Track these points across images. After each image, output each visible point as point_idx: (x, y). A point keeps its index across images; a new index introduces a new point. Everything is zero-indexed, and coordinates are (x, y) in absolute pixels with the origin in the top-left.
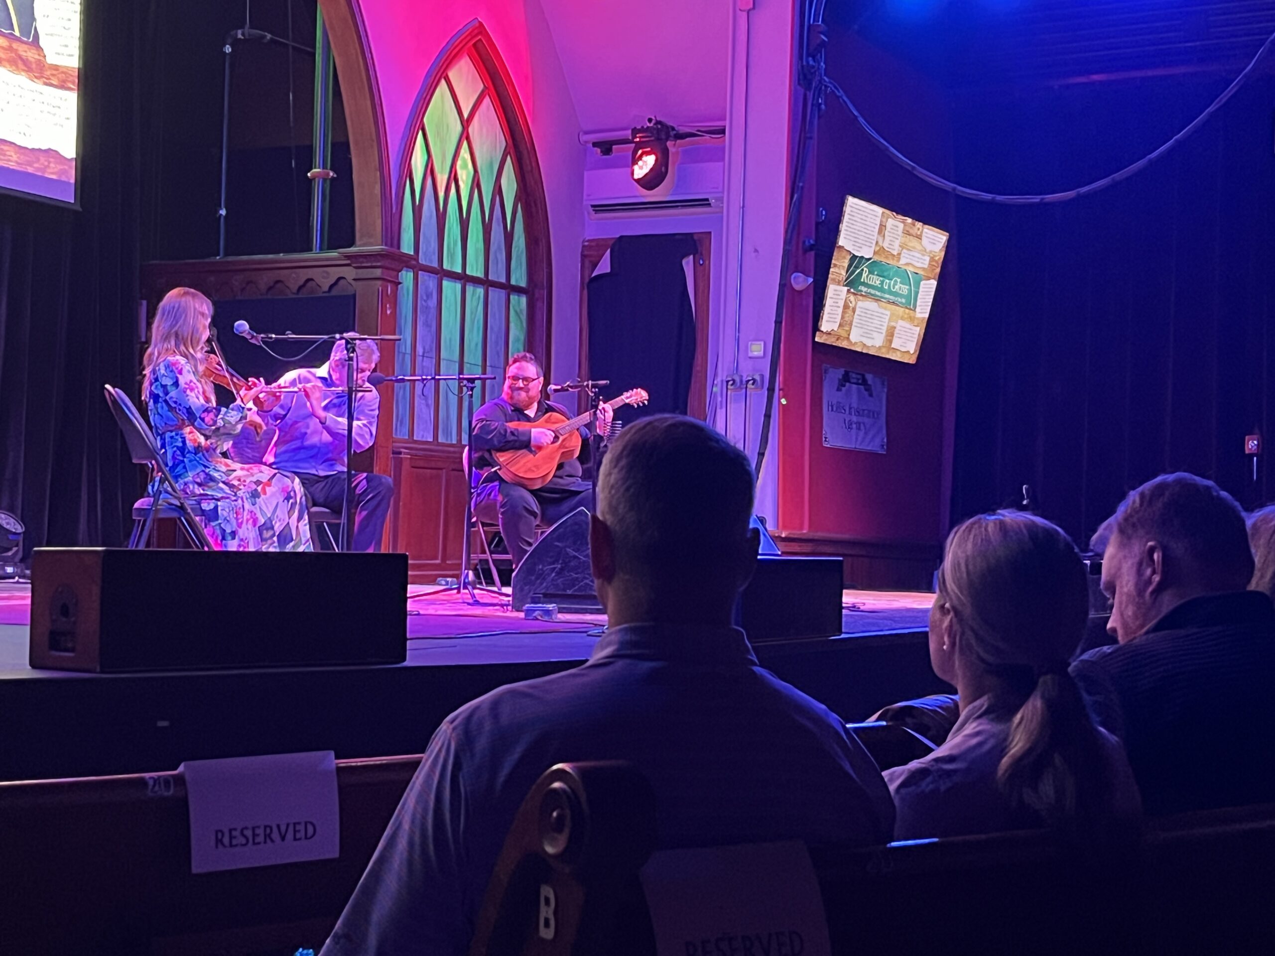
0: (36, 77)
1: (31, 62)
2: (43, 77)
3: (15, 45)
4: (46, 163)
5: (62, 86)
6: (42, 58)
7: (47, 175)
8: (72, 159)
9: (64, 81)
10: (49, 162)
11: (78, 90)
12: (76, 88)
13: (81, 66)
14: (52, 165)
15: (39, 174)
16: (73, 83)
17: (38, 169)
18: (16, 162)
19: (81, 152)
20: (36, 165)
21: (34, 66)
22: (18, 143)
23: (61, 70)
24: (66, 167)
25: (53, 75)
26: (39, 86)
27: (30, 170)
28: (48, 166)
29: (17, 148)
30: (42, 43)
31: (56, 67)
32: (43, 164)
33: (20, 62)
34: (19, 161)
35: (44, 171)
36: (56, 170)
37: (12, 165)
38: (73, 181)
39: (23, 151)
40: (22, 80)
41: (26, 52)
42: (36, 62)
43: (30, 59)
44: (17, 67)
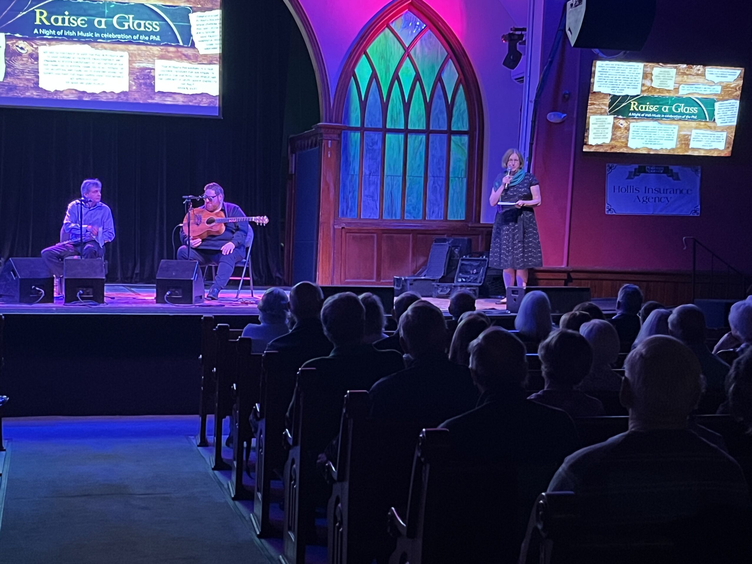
0: (193, 62)
1: (190, 56)
2: (197, 61)
3: (180, 49)
4: (200, 100)
5: (211, 63)
6: (196, 53)
7: (201, 105)
8: (217, 96)
9: (211, 61)
10: (203, 99)
11: (220, 63)
12: (218, 63)
13: (221, 52)
14: (204, 100)
15: (197, 105)
16: (217, 61)
17: (196, 103)
18: (183, 102)
19: (221, 93)
20: (194, 101)
21: (192, 57)
22: (183, 93)
23: (208, 56)
24: (213, 100)
25: (203, 59)
26: (195, 65)
27: (190, 104)
28: (202, 101)
29: (183, 96)
30: (196, 46)
31: (205, 55)
32: (199, 100)
33: (183, 57)
34: (184, 101)
35: (200, 103)
36: (207, 102)
37: (180, 103)
38: (217, 105)
39: (186, 96)
40: (185, 64)
41: (187, 51)
42: (193, 55)
43: (189, 54)
44: (182, 59)
